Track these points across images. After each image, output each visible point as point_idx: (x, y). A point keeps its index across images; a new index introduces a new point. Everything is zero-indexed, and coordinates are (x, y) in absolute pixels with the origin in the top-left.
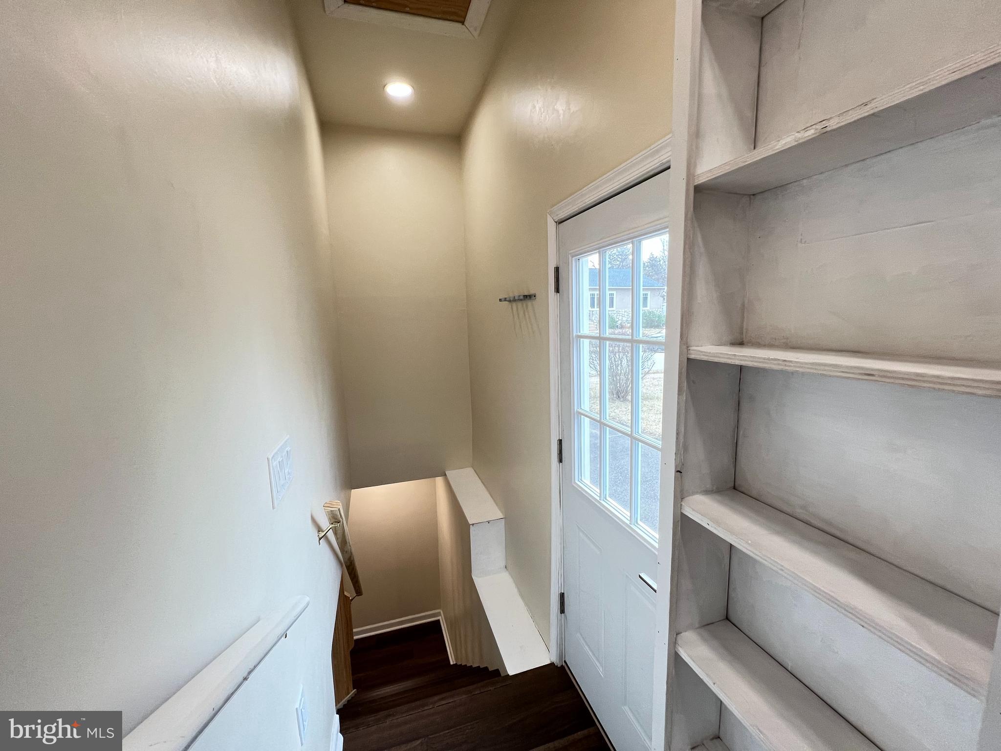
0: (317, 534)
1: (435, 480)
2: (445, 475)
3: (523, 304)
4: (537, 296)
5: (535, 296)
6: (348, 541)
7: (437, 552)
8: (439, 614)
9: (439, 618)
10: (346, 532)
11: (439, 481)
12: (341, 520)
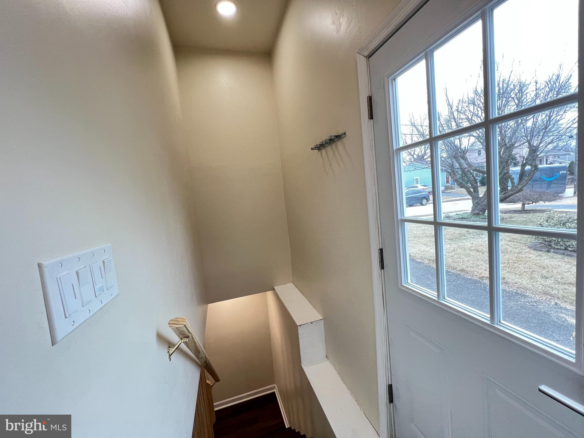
0: (167, 351)
1: (266, 293)
2: (274, 289)
3: (332, 148)
4: (347, 134)
5: (345, 134)
6: (201, 350)
7: (271, 345)
8: (273, 388)
9: (275, 390)
10: (197, 344)
11: (269, 294)
12: (189, 335)
